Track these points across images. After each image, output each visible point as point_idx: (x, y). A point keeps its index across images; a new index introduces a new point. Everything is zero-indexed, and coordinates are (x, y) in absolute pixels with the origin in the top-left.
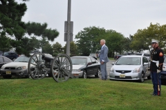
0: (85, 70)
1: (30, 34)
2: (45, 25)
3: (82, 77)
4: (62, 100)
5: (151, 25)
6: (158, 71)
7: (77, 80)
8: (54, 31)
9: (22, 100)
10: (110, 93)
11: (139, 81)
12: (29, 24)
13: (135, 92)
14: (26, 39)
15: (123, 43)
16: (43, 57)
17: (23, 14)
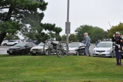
0: (78, 50)
1: (46, 30)
2: (54, 25)
3: (76, 55)
4: (62, 68)
5: (120, 23)
6: (120, 51)
7: (72, 56)
8: (59, 28)
9: (39, 68)
10: (90, 64)
11: (110, 57)
12: (45, 24)
13: (105, 63)
14: (44, 33)
15: (103, 34)
16: (52, 43)
17: (42, 19)
